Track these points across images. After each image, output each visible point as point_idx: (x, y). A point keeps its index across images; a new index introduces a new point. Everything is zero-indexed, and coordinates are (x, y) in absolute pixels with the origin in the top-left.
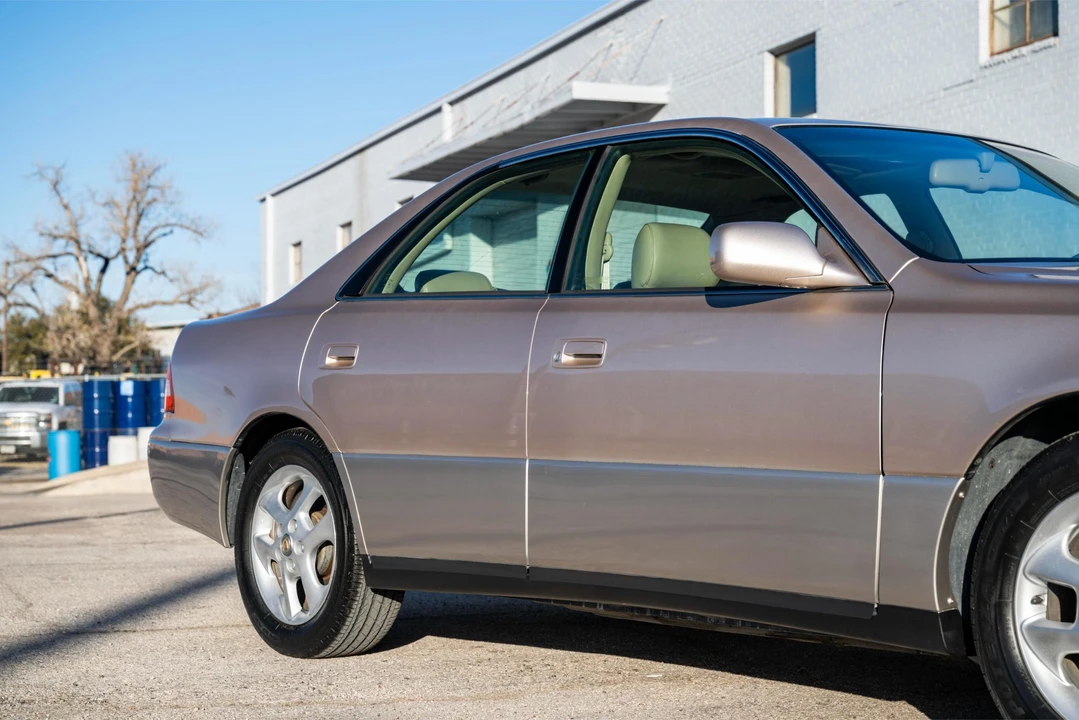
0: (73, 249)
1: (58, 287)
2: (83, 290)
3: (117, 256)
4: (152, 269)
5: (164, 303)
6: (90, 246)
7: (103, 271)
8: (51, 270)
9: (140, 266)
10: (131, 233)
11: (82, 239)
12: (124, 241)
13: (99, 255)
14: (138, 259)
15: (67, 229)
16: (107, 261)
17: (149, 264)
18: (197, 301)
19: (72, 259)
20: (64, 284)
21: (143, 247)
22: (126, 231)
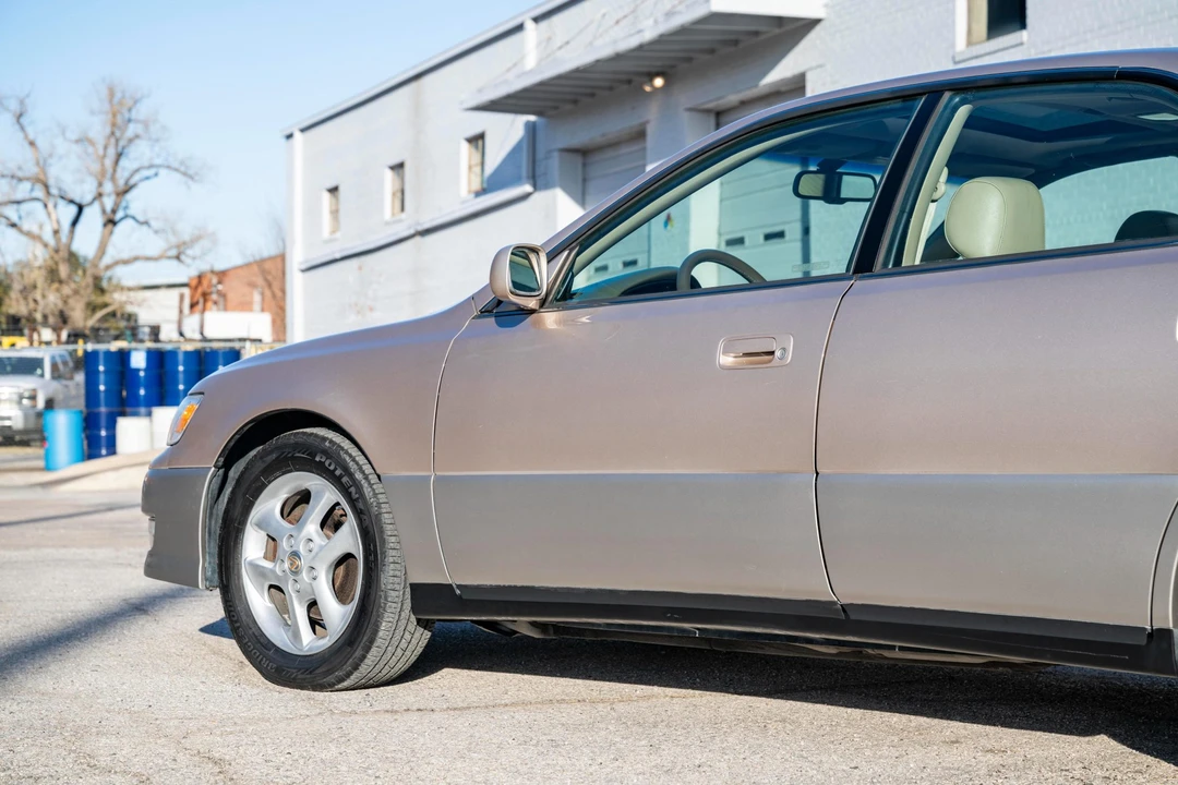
0: (39, 192)
1: (24, 239)
2: (52, 242)
3: (91, 203)
4: (134, 218)
5: (148, 259)
6: (60, 189)
7: (75, 223)
8: (14, 218)
9: (120, 215)
10: (109, 175)
11: (51, 182)
12: (100, 184)
13: (72, 202)
14: (116, 208)
15: (31, 169)
16: (81, 208)
17: (130, 212)
18: (188, 256)
19: (39, 206)
20: (29, 234)
21: (123, 192)
22: (103, 173)
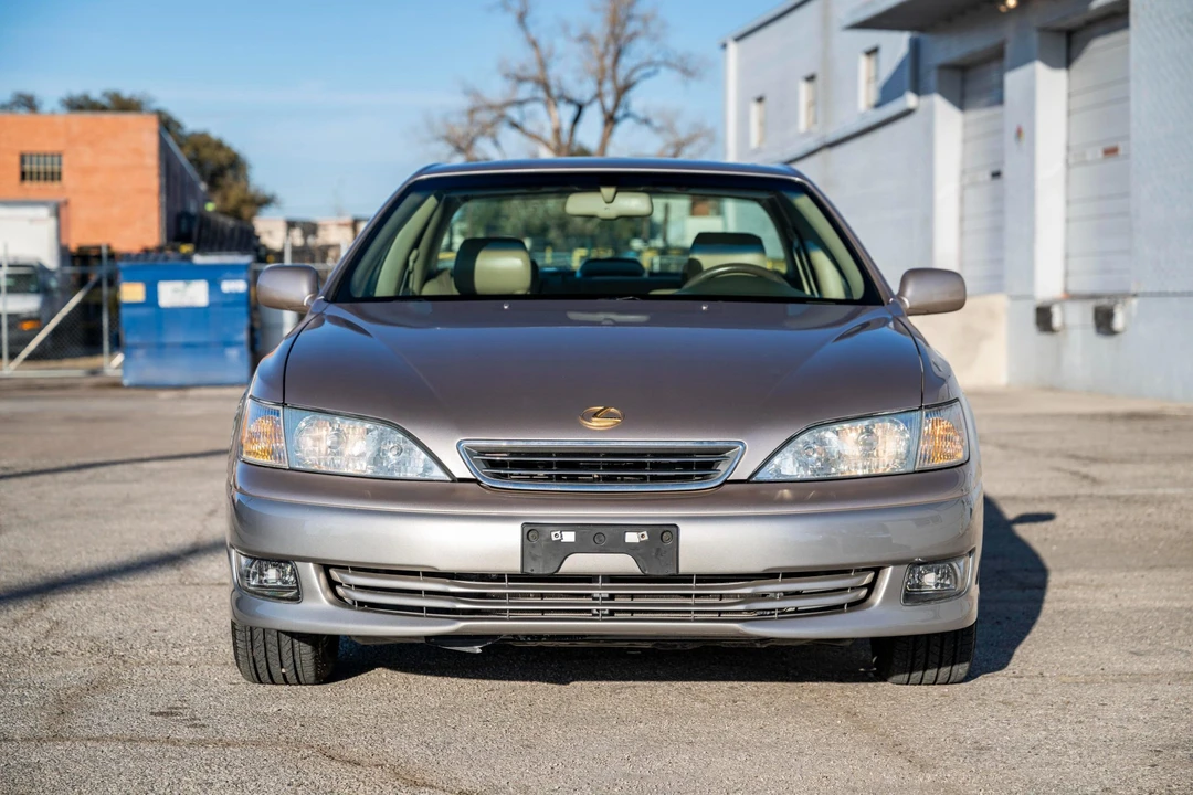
0: (541, 94)
1: (524, 140)
2: (553, 143)
3: (590, 102)
4: (634, 117)
6: (560, 89)
7: (576, 120)
8: (517, 119)
9: (620, 113)
10: (608, 74)
11: (553, 82)
12: (600, 83)
13: (570, 101)
14: (616, 106)
15: (534, 70)
16: (580, 108)
17: (630, 111)
20: (531, 135)
21: (623, 90)
22: (603, 71)
